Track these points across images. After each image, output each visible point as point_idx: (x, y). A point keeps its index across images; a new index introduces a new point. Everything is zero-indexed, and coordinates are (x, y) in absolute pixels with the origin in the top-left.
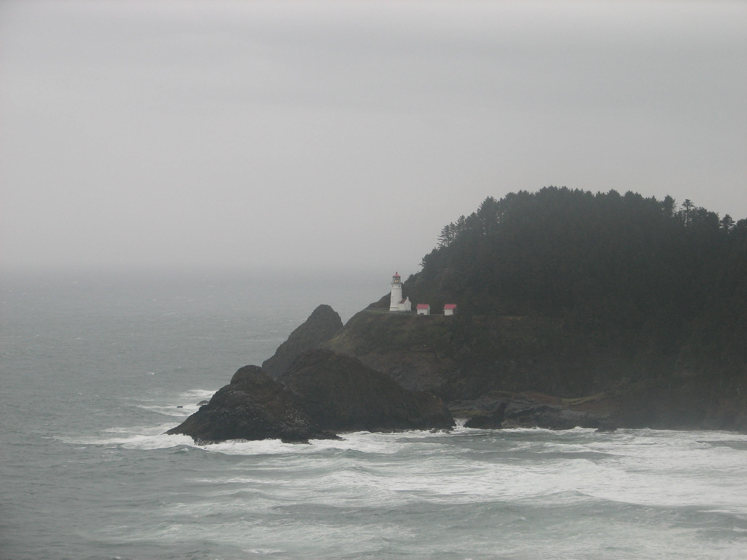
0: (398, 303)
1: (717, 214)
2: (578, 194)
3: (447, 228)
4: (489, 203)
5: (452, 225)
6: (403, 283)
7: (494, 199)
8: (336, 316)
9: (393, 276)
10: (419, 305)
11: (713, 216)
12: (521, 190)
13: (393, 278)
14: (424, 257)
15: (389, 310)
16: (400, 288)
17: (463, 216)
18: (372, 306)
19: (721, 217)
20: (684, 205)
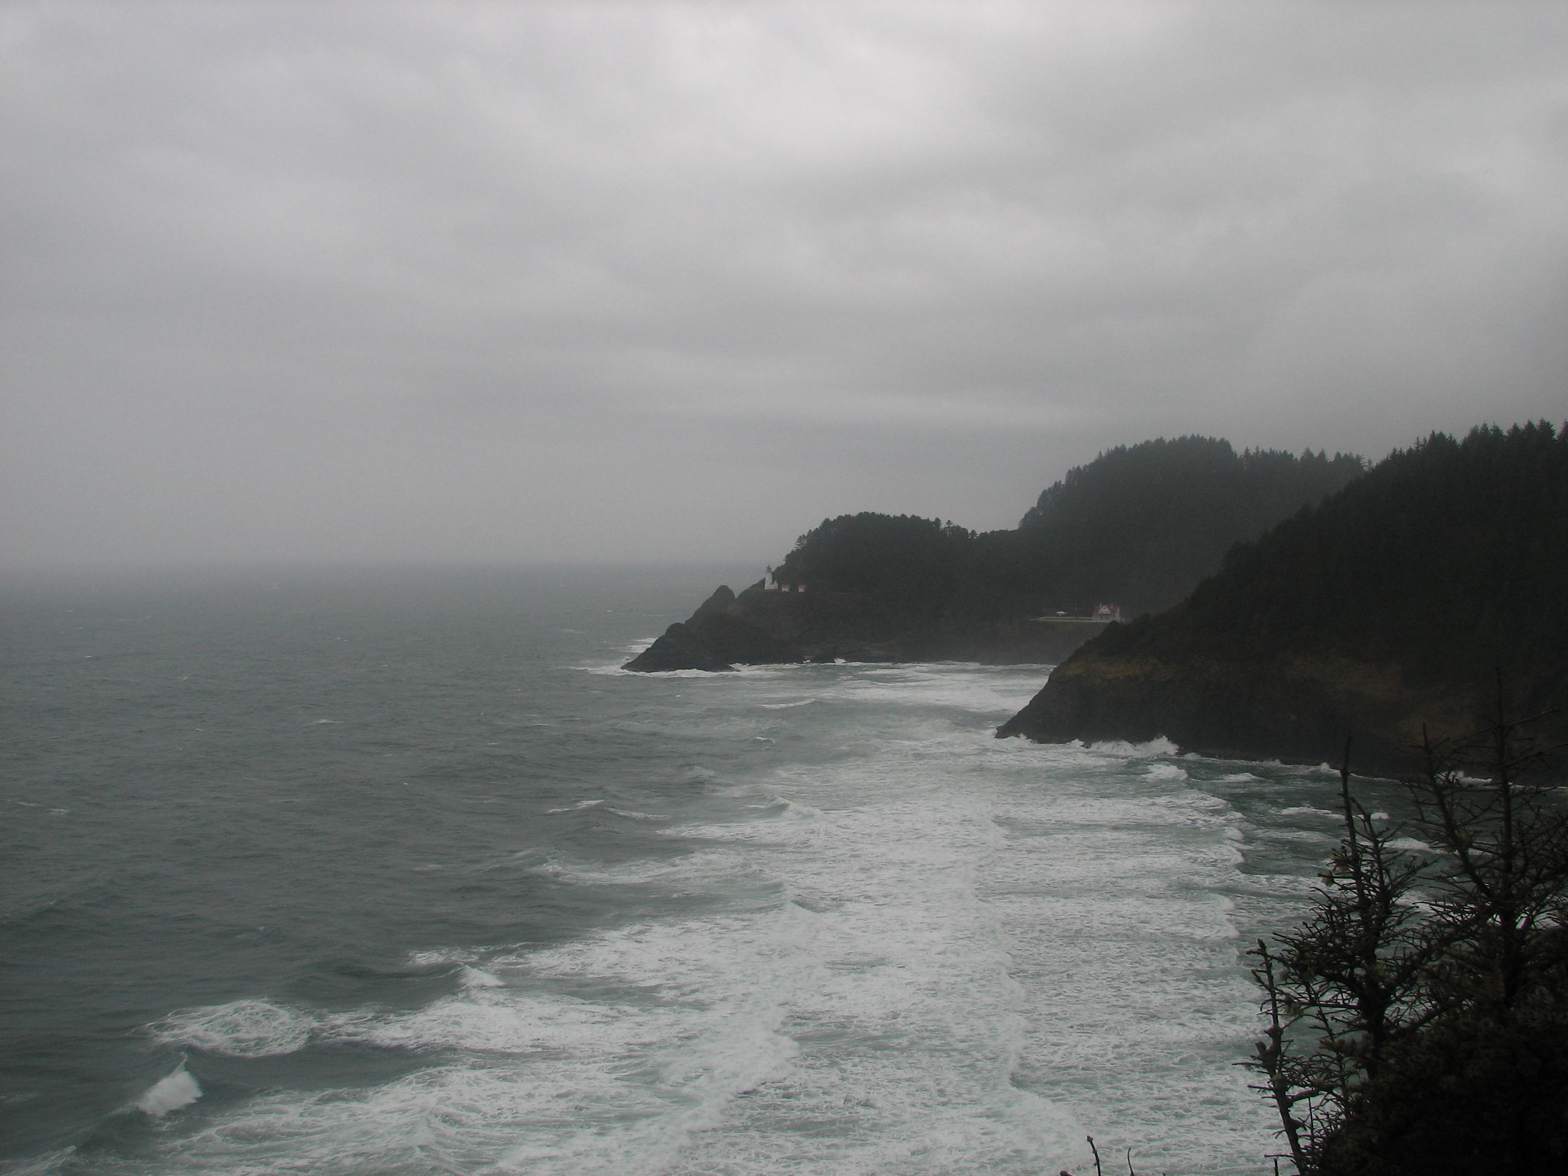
0: (770, 584)
3: (800, 537)
5: (804, 535)
6: (773, 572)
7: (830, 519)
8: (731, 593)
10: (783, 586)
12: (846, 514)
13: (767, 569)
14: (786, 555)
15: (764, 588)
16: (771, 574)
17: (810, 530)
18: (754, 586)
19: (969, 532)
20: (947, 523)
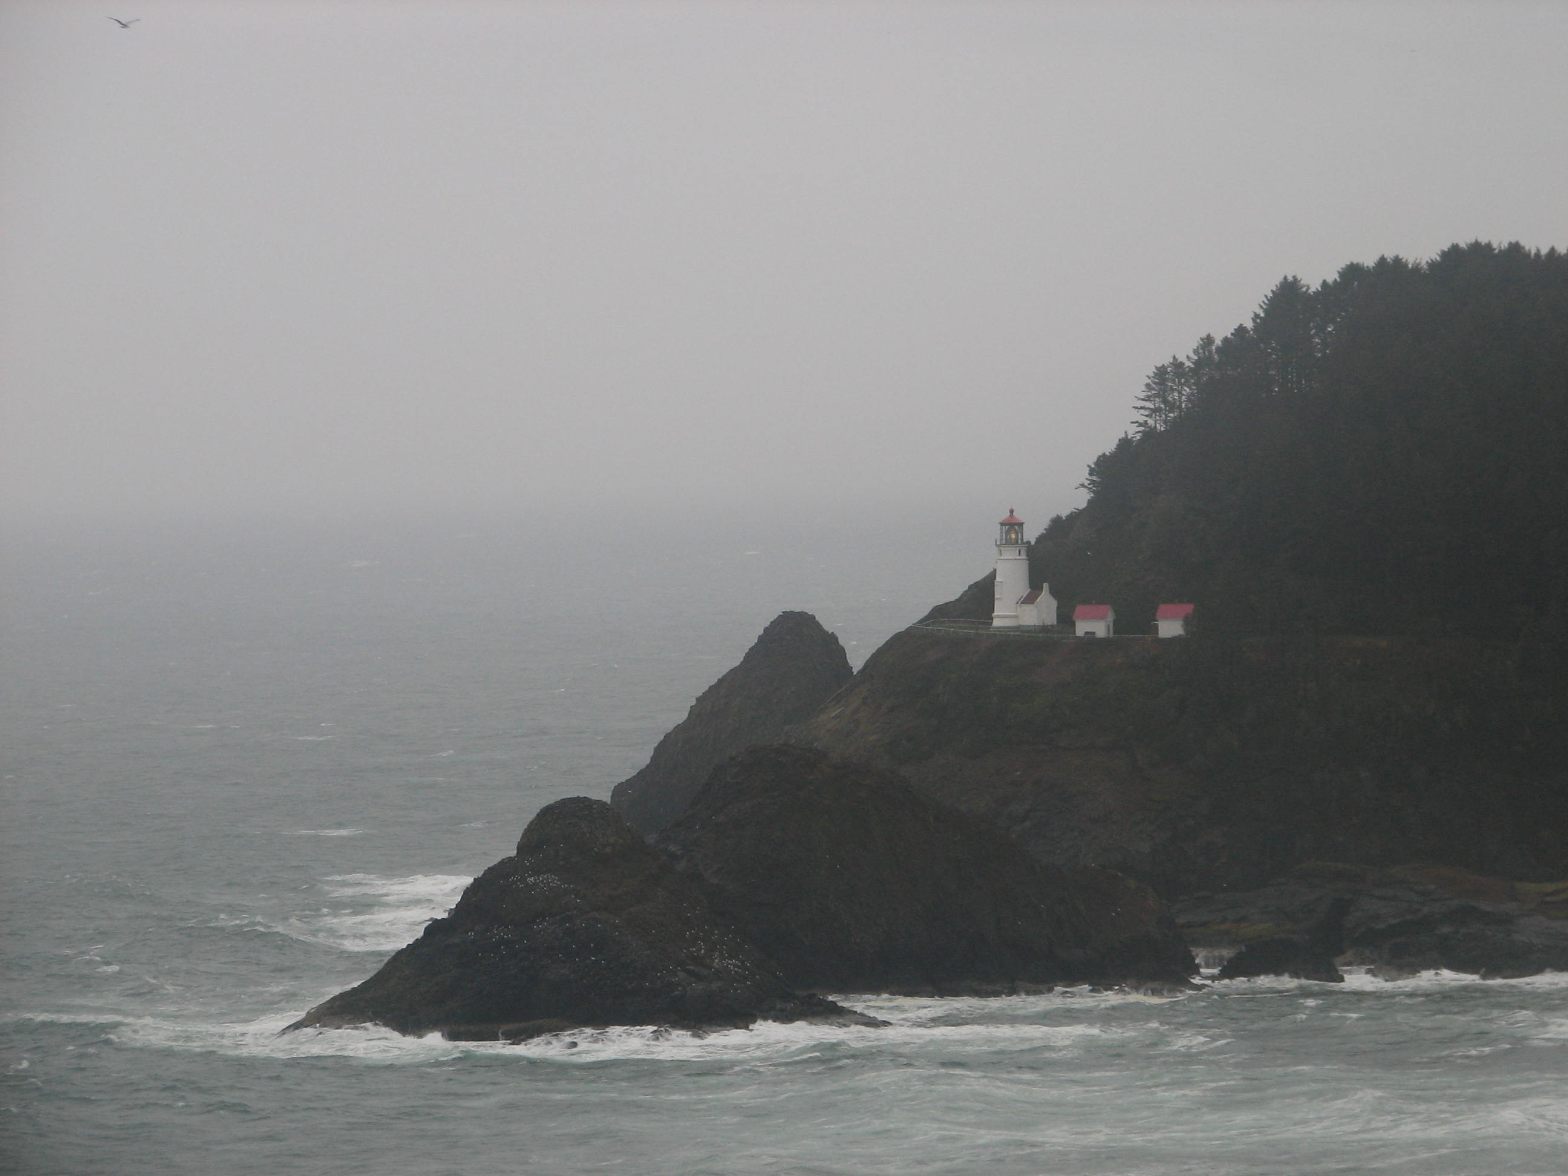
0: (1018, 603)
3: (1161, 373)
4: (1288, 296)
5: (1177, 365)
6: (1033, 543)
7: (1302, 282)
8: (830, 645)
9: (1001, 520)
12: (1383, 256)
13: (1001, 529)
14: (1092, 460)
17: (1209, 336)
18: (939, 613)
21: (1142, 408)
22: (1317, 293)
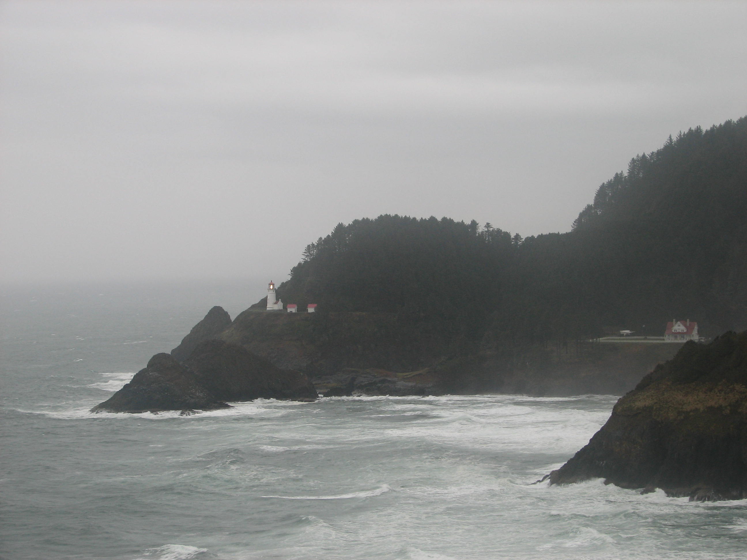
1: (509, 233)
2: (406, 219)
3: (309, 246)
4: (340, 227)
5: (313, 245)
6: (277, 289)
7: (344, 224)
8: (226, 315)
9: (269, 283)
10: (288, 305)
11: (507, 235)
12: (364, 218)
14: (292, 268)
15: (266, 309)
16: (275, 292)
17: (321, 237)
19: (512, 236)
20: (485, 227)
21: (304, 255)
22: (347, 227)
